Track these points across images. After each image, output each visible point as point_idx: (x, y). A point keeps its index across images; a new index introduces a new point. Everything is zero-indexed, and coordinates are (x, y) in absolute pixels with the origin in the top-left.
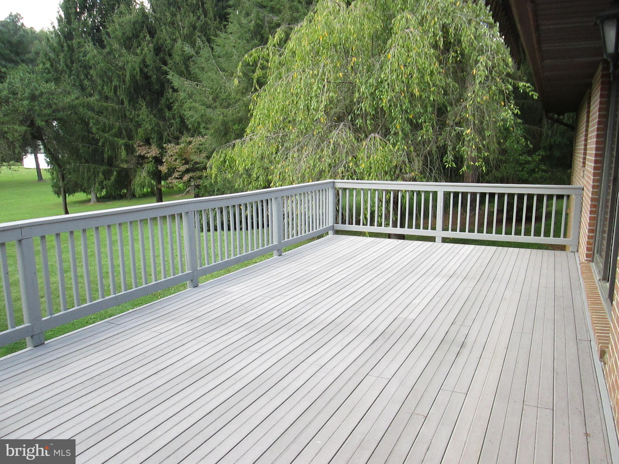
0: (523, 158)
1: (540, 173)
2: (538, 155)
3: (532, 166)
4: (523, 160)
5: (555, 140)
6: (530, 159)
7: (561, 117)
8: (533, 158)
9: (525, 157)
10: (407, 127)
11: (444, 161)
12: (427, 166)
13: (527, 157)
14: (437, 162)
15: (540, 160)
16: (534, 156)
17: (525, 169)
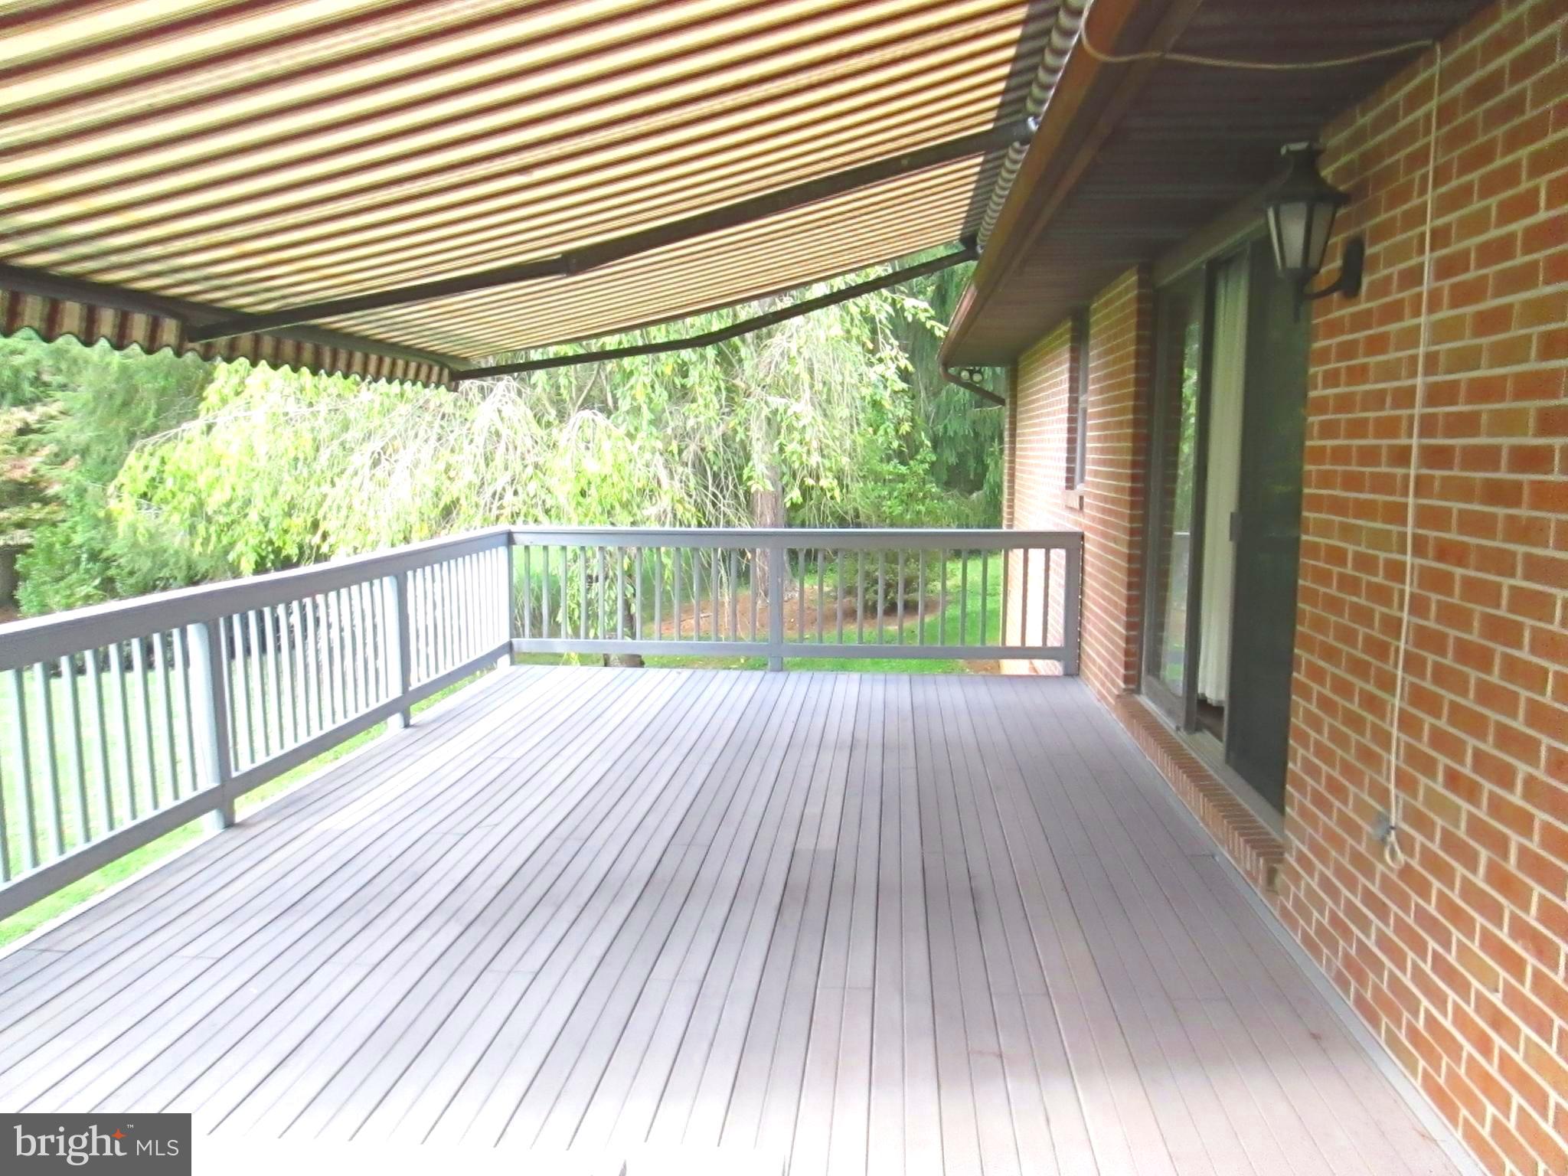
0: (891, 467)
1: (927, 501)
2: (922, 462)
3: (910, 485)
4: (890, 473)
5: (945, 428)
6: (903, 469)
7: (977, 378)
8: (910, 469)
9: (895, 467)
10: (661, 396)
11: (745, 477)
12: (706, 488)
13: (899, 466)
14: (730, 478)
15: (926, 472)
16: (912, 463)
17: (895, 494)
